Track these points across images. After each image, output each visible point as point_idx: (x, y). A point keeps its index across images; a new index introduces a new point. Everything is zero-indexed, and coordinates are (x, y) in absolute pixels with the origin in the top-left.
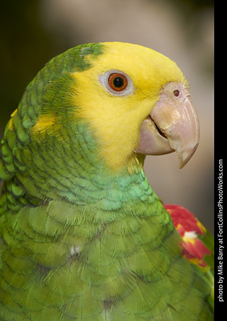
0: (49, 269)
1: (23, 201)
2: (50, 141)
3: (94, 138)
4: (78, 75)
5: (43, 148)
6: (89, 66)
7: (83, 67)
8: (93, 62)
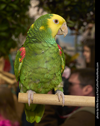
0: (37, 54)
1: (35, 42)
2: (44, 31)
3: (51, 31)
4: (49, 19)
5: (42, 32)
6: (51, 18)
7: (50, 18)
8: (52, 17)
